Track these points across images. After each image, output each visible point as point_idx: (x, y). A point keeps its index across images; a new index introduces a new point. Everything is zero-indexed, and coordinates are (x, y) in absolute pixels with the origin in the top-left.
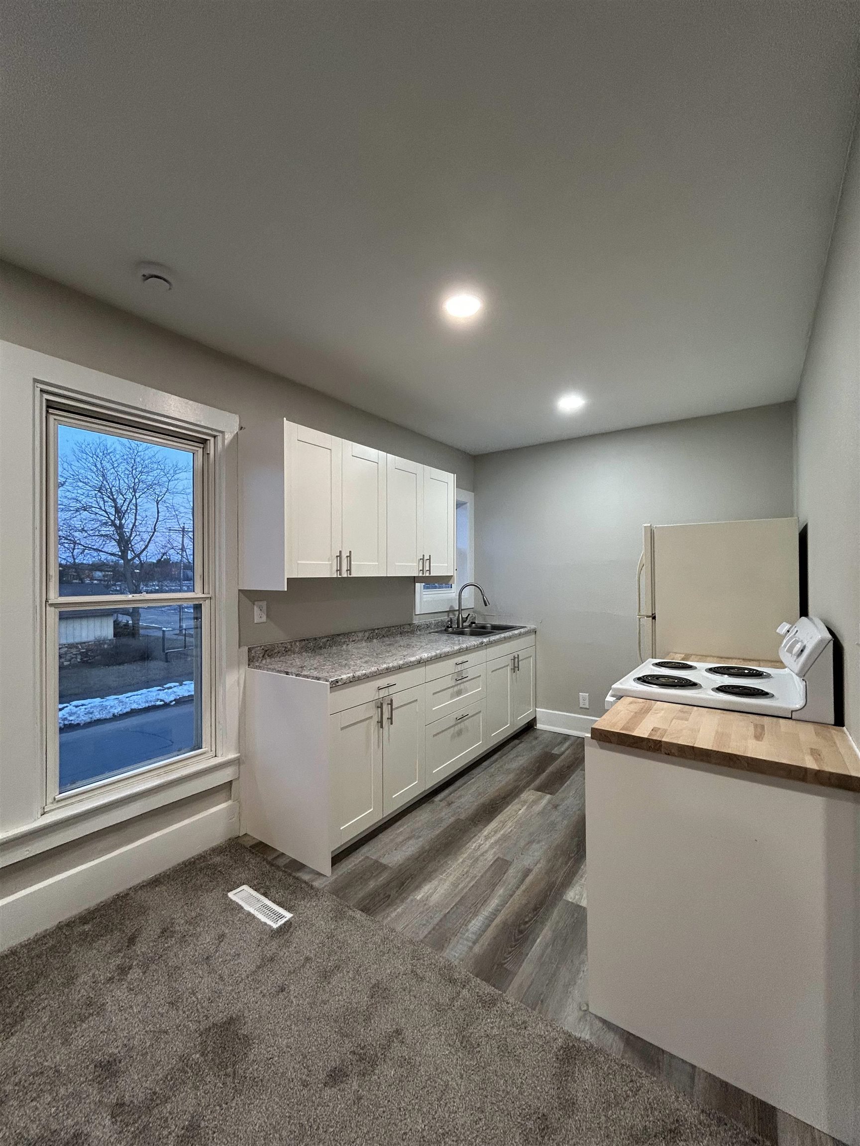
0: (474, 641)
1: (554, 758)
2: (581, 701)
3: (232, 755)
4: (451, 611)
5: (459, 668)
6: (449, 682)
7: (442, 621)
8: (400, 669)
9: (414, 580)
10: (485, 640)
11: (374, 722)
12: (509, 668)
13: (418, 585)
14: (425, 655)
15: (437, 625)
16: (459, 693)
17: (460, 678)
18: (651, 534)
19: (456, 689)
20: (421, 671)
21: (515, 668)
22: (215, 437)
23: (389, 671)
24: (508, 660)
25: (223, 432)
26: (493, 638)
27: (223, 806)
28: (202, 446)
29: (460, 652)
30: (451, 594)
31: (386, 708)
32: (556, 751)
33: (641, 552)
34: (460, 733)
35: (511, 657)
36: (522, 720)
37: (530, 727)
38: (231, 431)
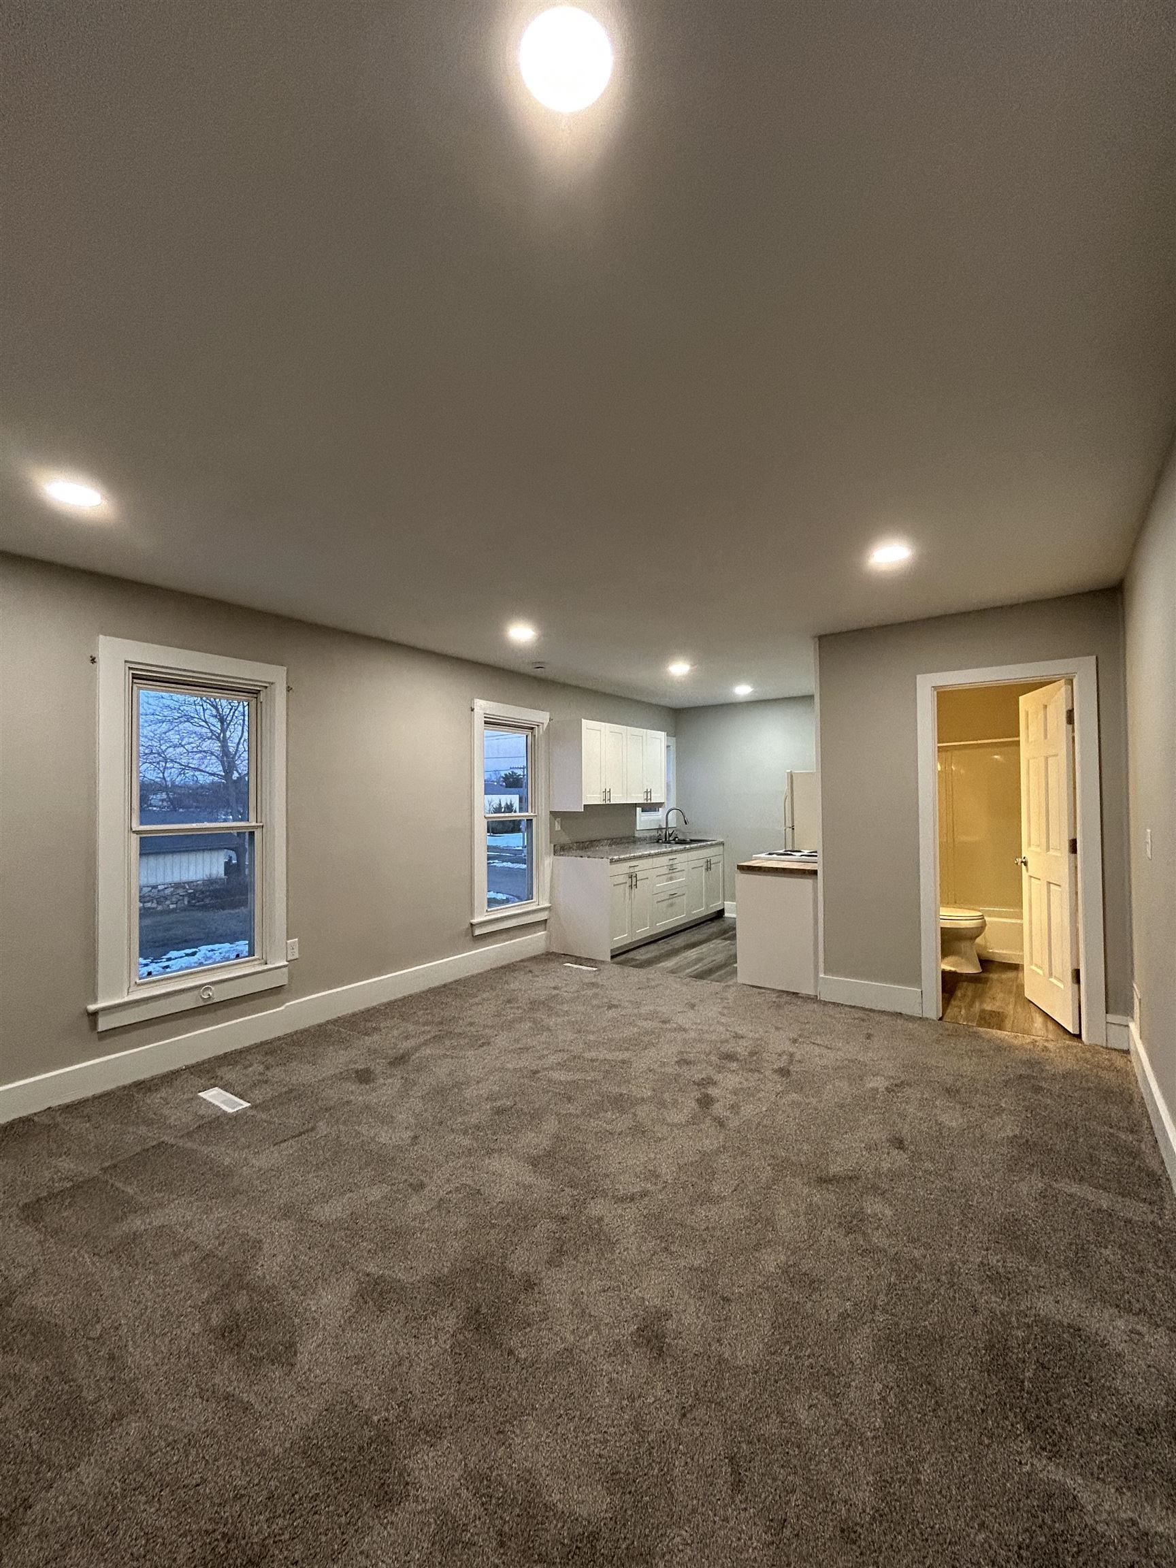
0: (681, 847)
3: (547, 905)
4: (660, 829)
5: (671, 862)
6: (665, 870)
7: (654, 836)
8: (640, 857)
9: (636, 805)
10: (687, 846)
11: (628, 885)
12: (703, 868)
13: (638, 809)
14: (652, 852)
15: (651, 838)
16: (671, 879)
17: (672, 868)
18: (791, 776)
19: (669, 876)
20: (650, 860)
21: (708, 869)
22: (538, 726)
23: (635, 858)
24: (703, 862)
25: (542, 723)
26: (692, 846)
27: (544, 932)
28: (531, 731)
29: (671, 852)
30: (660, 815)
31: (634, 879)
33: (785, 787)
34: (671, 905)
35: (705, 860)
36: (715, 907)
37: (720, 914)
38: (546, 722)
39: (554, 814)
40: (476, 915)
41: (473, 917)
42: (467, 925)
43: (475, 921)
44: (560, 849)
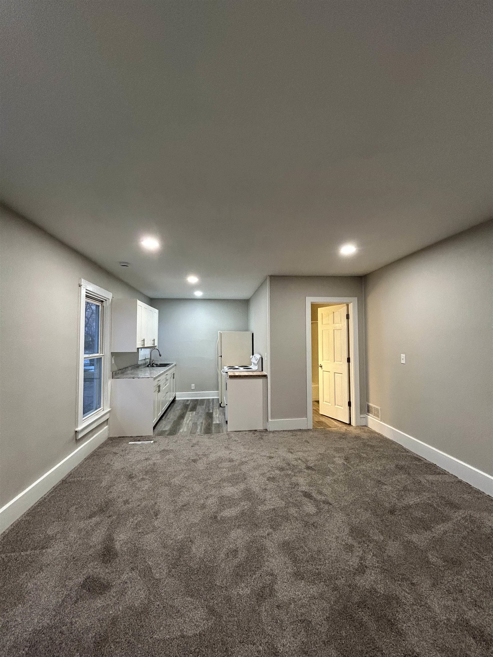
1: (188, 405)
2: (192, 387)
3: (109, 409)
4: (148, 359)
5: (166, 376)
9: (139, 348)
11: (157, 391)
12: (172, 378)
13: (140, 350)
16: (166, 385)
17: (166, 379)
18: (221, 334)
19: (166, 383)
20: (162, 376)
22: (106, 300)
24: (172, 375)
25: (109, 299)
27: (106, 427)
28: (101, 303)
32: (187, 403)
33: (218, 339)
34: (166, 398)
35: (173, 373)
36: (171, 399)
37: (174, 401)
38: (111, 298)
39: (113, 354)
40: (79, 425)
41: (77, 426)
42: (73, 433)
43: (79, 429)
44: (115, 375)
